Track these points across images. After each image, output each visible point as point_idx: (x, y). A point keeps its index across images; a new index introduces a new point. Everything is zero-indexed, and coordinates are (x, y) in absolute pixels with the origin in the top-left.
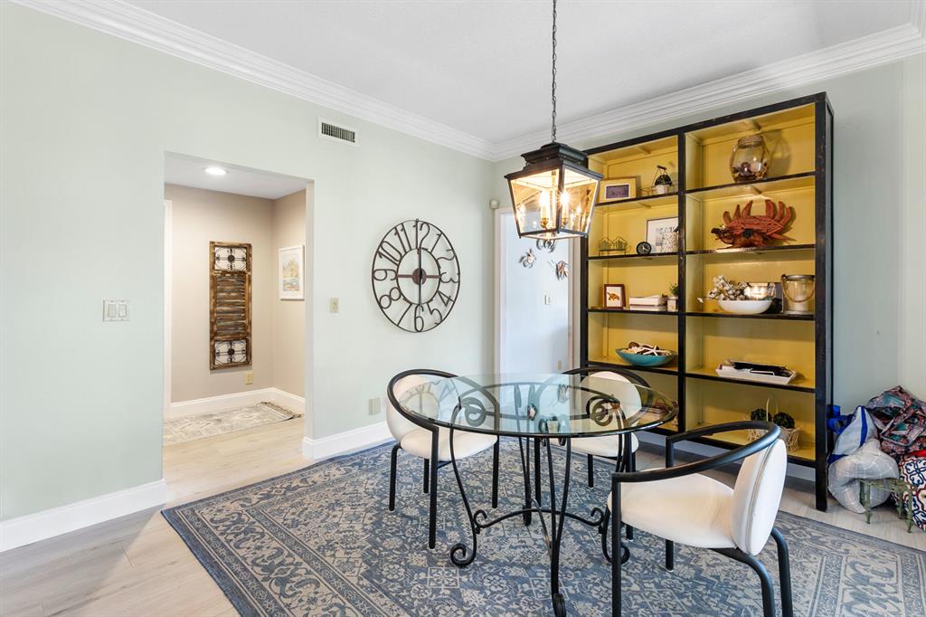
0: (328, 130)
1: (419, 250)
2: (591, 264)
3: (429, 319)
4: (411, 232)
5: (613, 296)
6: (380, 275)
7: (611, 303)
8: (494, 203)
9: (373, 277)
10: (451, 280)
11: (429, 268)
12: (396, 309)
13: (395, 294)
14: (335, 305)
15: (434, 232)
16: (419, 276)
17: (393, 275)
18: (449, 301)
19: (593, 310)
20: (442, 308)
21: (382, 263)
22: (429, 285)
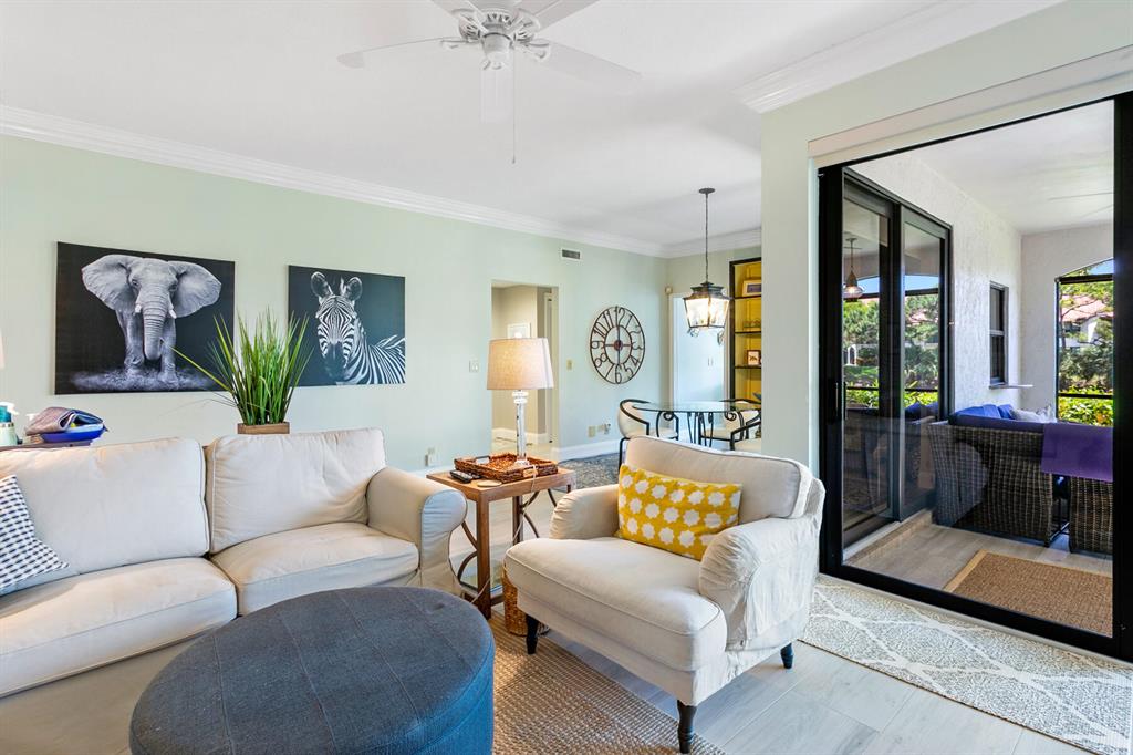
0: (566, 254)
1: (618, 326)
2: (737, 336)
3: (625, 375)
4: (613, 315)
5: (753, 358)
6: (595, 345)
7: (751, 363)
8: (669, 290)
9: (591, 347)
10: (639, 347)
11: (624, 339)
12: (604, 368)
13: (604, 358)
14: (570, 364)
15: (628, 314)
16: (618, 345)
17: (602, 344)
18: (637, 362)
19: (738, 367)
20: (633, 367)
21: (596, 337)
22: (624, 351)
